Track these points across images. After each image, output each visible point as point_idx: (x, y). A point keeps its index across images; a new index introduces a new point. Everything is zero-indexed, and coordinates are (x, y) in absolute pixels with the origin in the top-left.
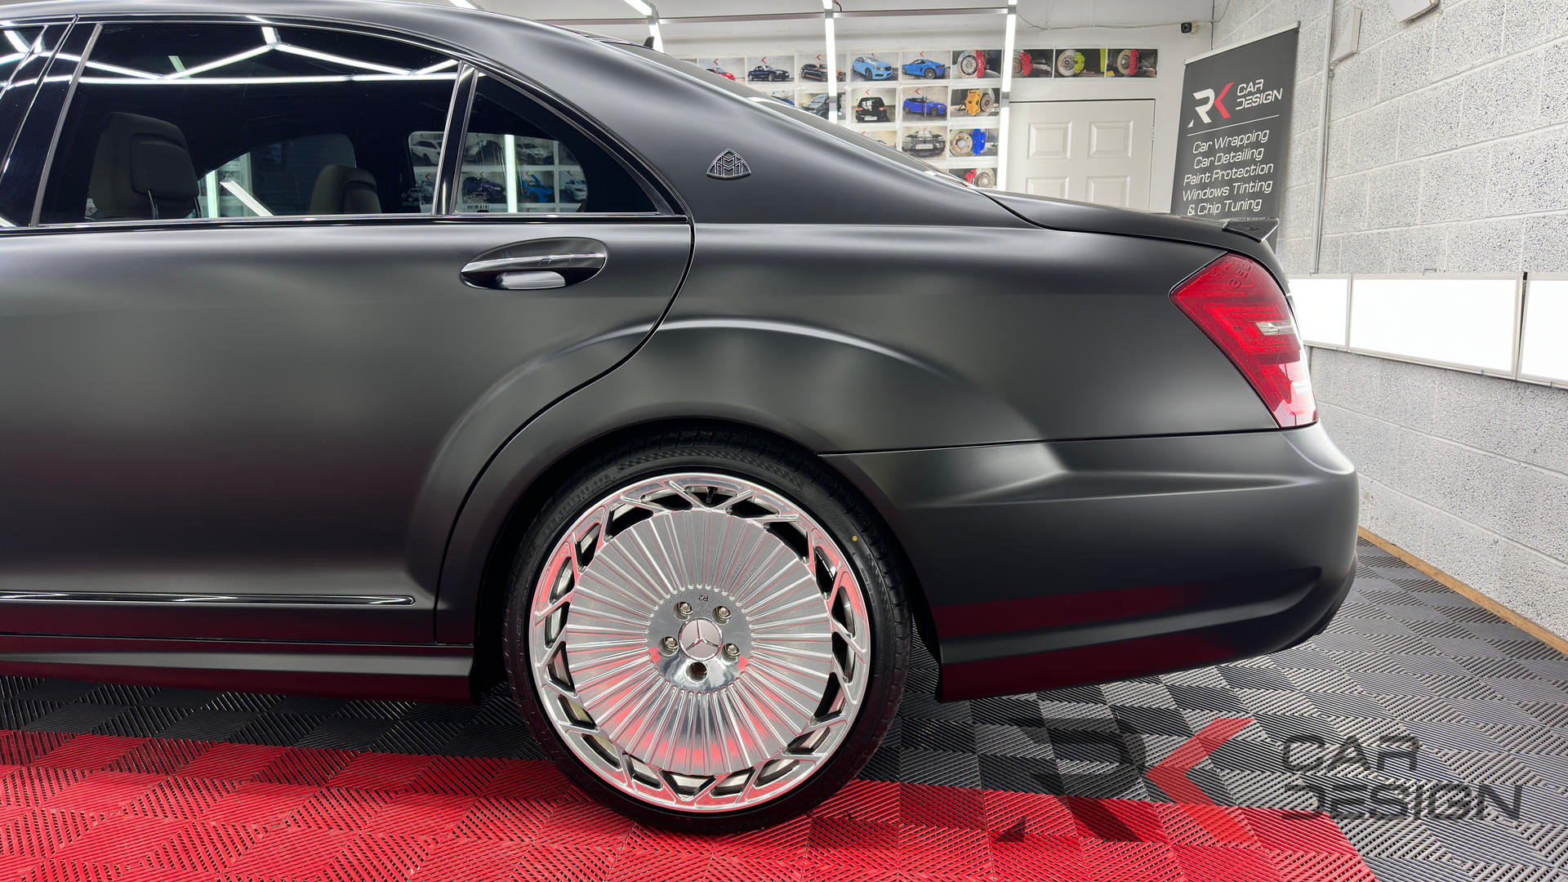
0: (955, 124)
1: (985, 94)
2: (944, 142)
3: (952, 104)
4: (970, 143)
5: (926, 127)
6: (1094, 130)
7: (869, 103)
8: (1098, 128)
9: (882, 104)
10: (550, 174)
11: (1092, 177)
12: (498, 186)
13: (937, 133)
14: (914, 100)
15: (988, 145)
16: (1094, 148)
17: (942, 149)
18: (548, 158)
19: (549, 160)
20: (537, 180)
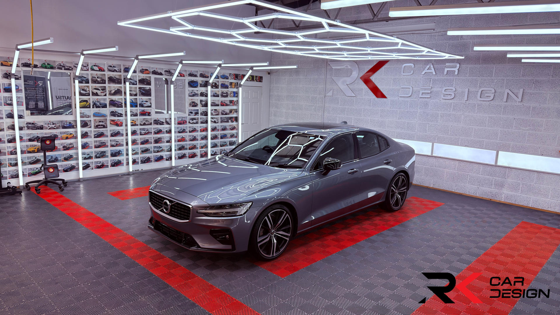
0: (231, 90)
1: (235, 84)
2: (228, 94)
3: (230, 85)
4: (232, 94)
5: (225, 90)
6: (253, 93)
7: (214, 84)
8: (254, 92)
9: (217, 85)
10: (137, 98)
11: (253, 103)
12: (121, 103)
13: (227, 92)
14: (222, 84)
15: (236, 95)
16: (253, 96)
17: (228, 95)
18: (136, 94)
19: (136, 95)
20: (132, 101)
